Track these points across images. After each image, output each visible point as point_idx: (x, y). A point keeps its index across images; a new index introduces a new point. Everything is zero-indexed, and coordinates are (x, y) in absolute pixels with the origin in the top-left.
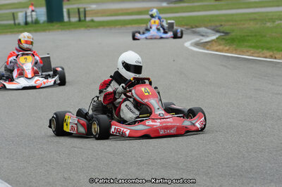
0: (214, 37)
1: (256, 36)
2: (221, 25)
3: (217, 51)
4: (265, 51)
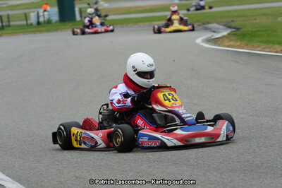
0: (225, 33)
1: (267, 31)
2: (233, 21)
3: (228, 47)
4: (276, 46)
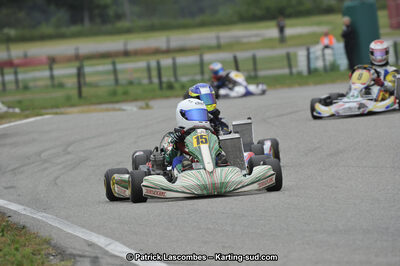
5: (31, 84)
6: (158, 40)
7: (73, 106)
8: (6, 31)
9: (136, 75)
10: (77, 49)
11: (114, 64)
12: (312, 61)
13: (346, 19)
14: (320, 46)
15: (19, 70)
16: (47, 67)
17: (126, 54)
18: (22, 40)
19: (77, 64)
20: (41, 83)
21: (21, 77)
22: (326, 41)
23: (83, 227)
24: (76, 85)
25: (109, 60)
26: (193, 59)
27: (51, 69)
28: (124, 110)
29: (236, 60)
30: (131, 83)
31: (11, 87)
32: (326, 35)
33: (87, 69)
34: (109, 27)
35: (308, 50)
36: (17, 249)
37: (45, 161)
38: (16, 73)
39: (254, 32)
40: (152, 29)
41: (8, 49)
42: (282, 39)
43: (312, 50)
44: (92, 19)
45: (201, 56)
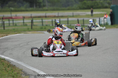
5: (17, 24)
6: (55, 13)
7: (30, 31)
8: (11, 8)
9: (48, 23)
10: (31, 15)
11: (42, 20)
12: (100, 22)
13: (111, 10)
14: (103, 18)
15: (14, 20)
16: (22, 19)
17: (46, 17)
18: (15, 11)
19: (31, 19)
20: (20, 24)
21: (14, 22)
22: (105, 16)
23: (32, 66)
24: (31, 25)
25: (41, 18)
26: (65, 19)
27: (23, 20)
28: (45, 33)
29: (78, 20)
30: (47, 25)
31: (11, 25)
32: (106, 14)
33: (34, 21)
34: (41, 9)
35: (100, 19)
36: (12, 72)
37: (21, 47)
38: (13, 21)
39: (84, 12)
40: (54, 10)
41: (11, 14)
42: (92, 15)
43: (101, 19)
44: (36, 6)
45: (68, 19)
